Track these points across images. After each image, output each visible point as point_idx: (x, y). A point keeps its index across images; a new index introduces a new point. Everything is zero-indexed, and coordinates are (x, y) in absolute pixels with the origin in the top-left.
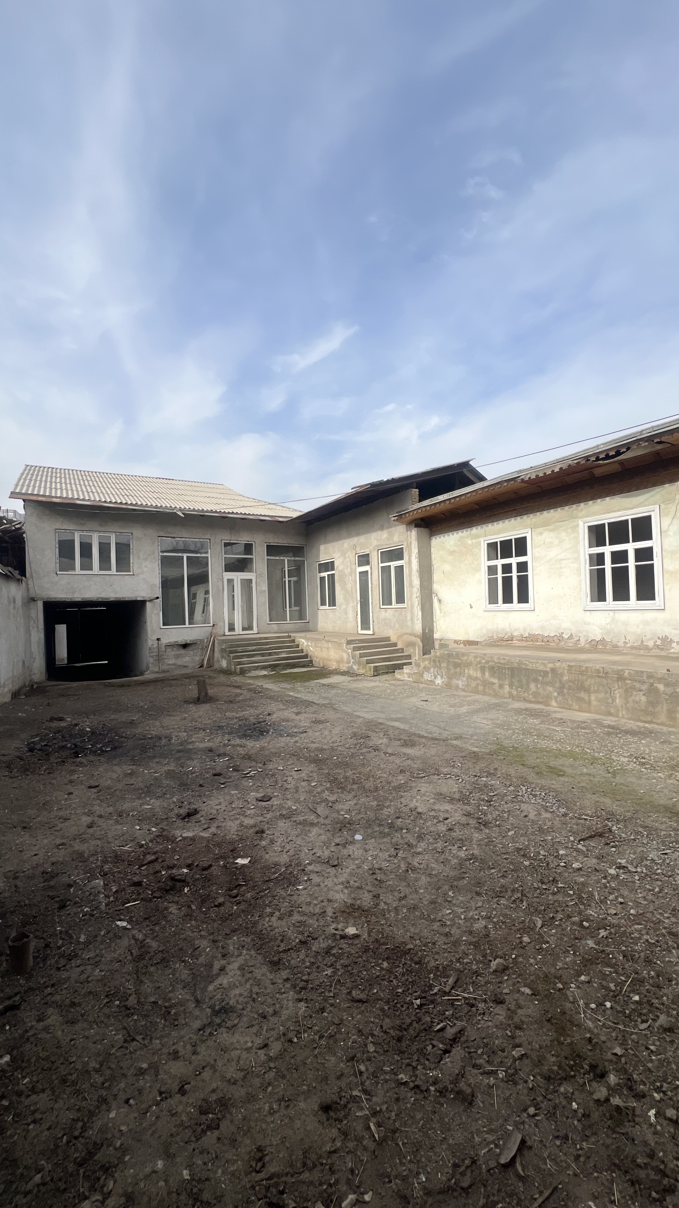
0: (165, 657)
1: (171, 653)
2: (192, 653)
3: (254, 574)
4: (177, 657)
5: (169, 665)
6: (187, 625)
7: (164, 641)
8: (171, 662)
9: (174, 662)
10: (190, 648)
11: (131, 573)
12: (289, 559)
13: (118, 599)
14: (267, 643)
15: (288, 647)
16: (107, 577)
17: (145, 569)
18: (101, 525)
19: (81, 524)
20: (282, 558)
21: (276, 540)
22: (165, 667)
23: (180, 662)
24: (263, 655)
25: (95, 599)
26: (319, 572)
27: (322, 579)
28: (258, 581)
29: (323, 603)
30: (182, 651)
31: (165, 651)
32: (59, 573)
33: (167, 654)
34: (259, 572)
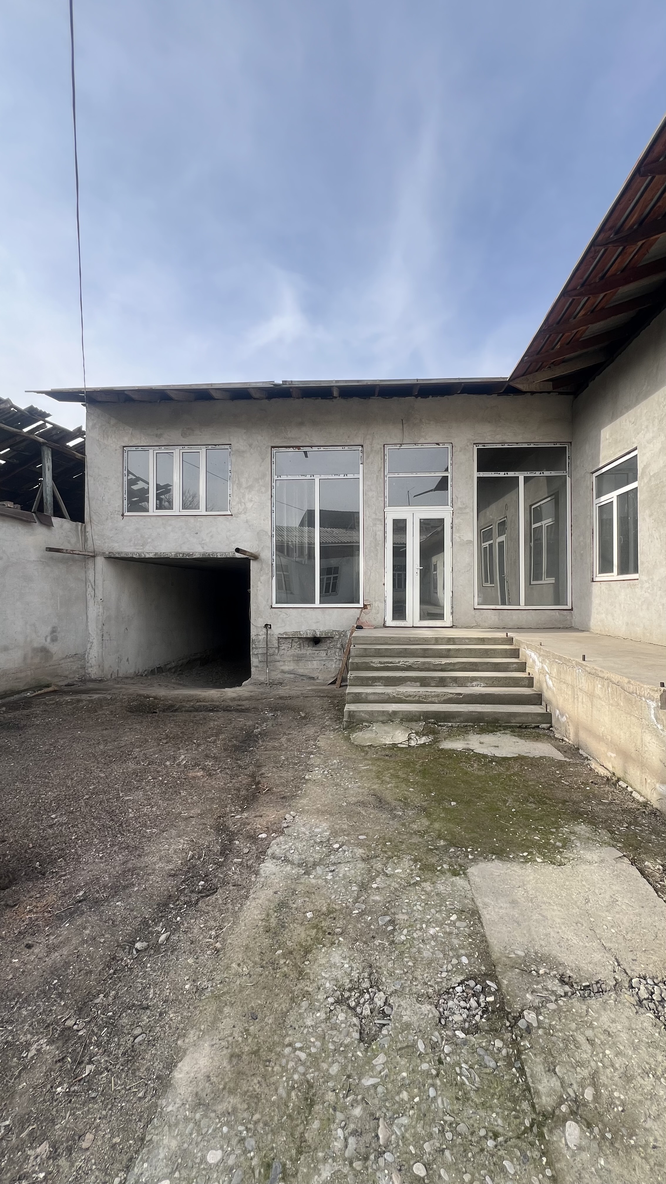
0: (278, 658)
1: (288, 651)
2: (323, 654)
3: (449, 508)
4: (298, 659)
5: (283, 672)
6: (317, 604)
7: (277, 630)
8: (286, 668)
9: (292, 668)
10: (323, 646)
11: (229, 513)
12: (528, 474)
13: (207, 556)
14: (447, 654)
15: (496, 667)
16: (192, 519)
17: (249, 505)
18: (184, 435)
19: (157, 436)
20: (511, 474)
21: (499, 438)
22: (277, 676)
23: (303, 669)
24: (424, 682)
25: (172, 556)
26: (599, 496)
27: (605, 510)
28: (456, 521)
29: (606, 566)
30: (309, 651)
31: (278, 648)
32: (126, 514)
33: (282, 652)
34: (459, 505)
